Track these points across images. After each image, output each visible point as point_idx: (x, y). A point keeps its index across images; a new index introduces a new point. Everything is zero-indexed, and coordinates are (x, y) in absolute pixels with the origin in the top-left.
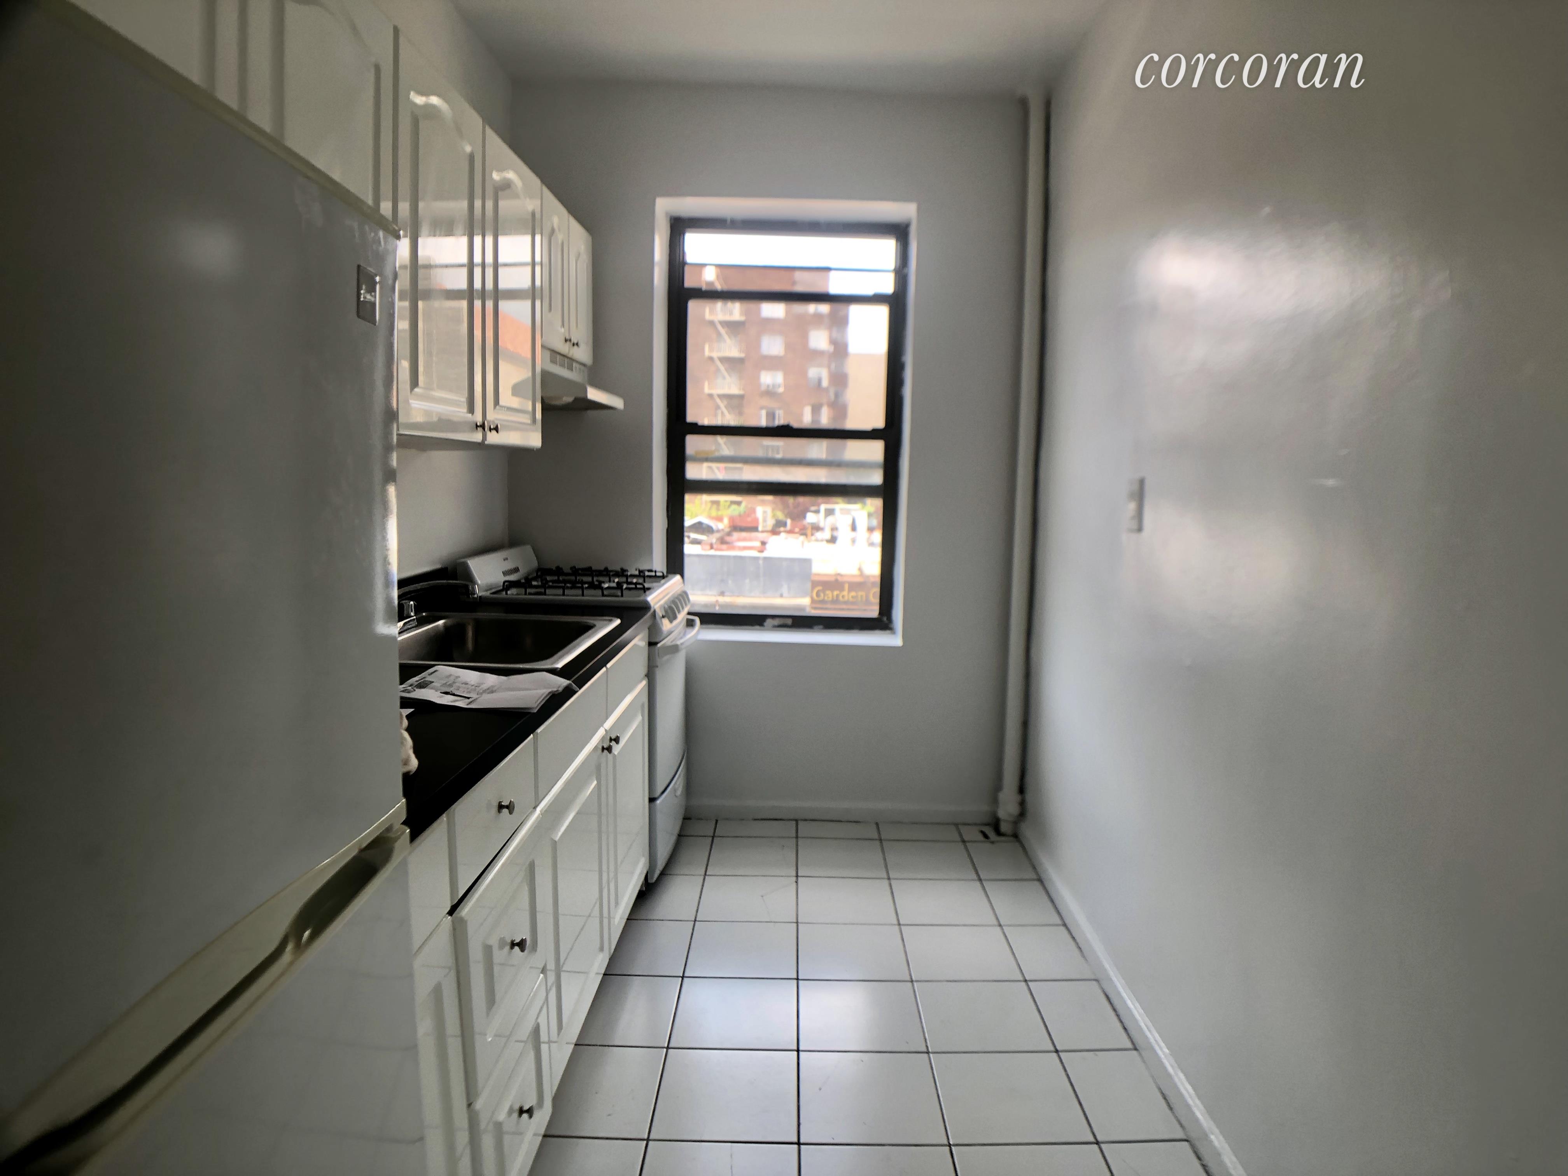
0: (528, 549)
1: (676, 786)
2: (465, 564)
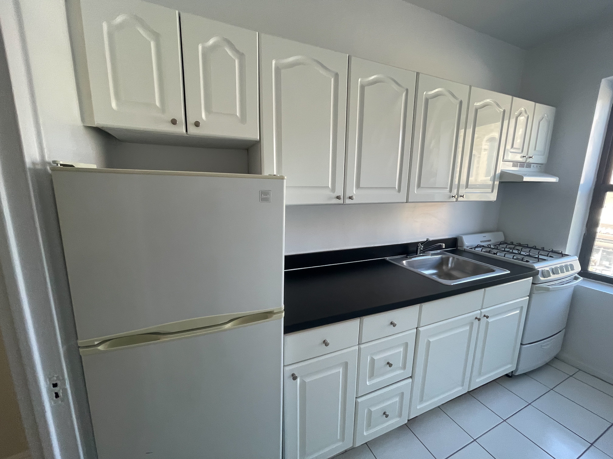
0: (501, 233)
1: (545, 344)
2: (461, 238)
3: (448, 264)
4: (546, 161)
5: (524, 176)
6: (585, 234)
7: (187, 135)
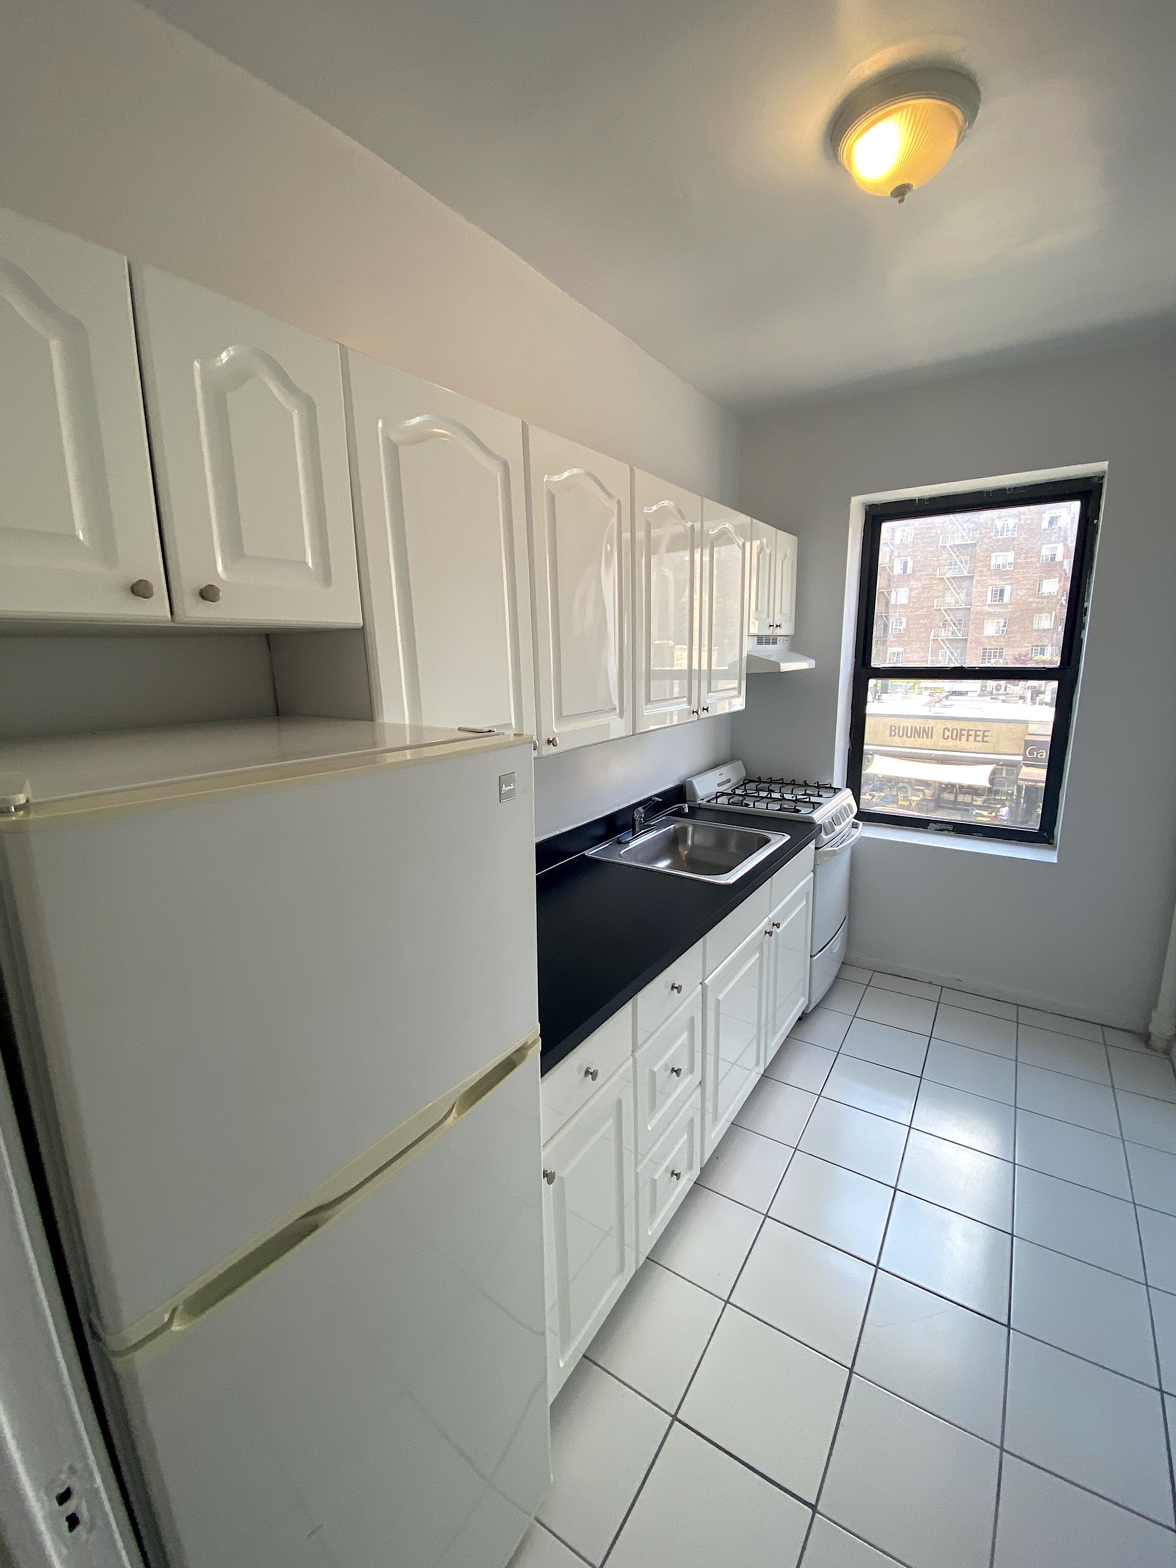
0: (740, 762)
1: (832, 947)
2: (691, 783)
3: (686, 841)
4: (794, 632)
5: (781, 663)
6: (849, 749)
7: (173, 625)
